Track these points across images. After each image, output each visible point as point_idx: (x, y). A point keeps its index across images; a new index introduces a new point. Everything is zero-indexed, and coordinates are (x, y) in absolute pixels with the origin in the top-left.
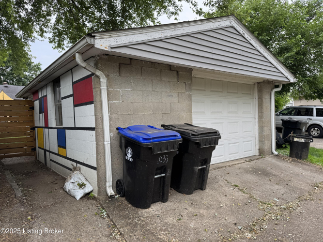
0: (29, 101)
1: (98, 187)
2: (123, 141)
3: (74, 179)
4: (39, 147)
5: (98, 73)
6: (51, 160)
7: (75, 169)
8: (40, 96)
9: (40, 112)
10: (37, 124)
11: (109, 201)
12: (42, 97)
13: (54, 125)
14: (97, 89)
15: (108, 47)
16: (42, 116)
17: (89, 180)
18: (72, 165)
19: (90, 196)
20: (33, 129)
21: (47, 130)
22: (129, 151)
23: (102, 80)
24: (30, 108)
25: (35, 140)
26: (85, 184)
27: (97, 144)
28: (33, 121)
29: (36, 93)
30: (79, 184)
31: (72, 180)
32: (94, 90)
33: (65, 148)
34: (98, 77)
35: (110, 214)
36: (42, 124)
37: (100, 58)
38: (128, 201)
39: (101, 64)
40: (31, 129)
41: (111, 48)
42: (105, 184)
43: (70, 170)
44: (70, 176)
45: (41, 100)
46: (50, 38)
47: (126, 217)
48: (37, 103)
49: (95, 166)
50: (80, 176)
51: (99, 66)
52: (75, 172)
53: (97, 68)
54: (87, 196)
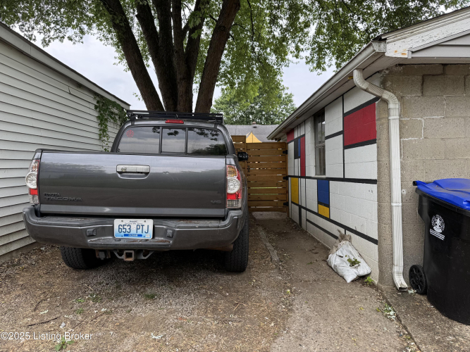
0: (282, 143)
1: (380, 271)
2: (425, 204)
3: (342, 252)
4: (292, 202)
5: (386, 95)
6: (307, 220)
7: (343, 237)
8: (296, 136)
9: (296, 157)
10: (290, 173)
11: (399, 295)
12: (298, 138)
13: (313, 175)
14: (383, 121)
15: (406, 52)
16: (298, 161)
17: (366, 257)
18: (339, 231)
19: (366, 280)
20: (286, 178)
21: (303, 180)
22: (438, 222)
23: (391, 106)
24: (284, 152)
25: (287, 192)
26: (359, 262)
27: (379, 206)
28: (285, 169)
29: (291, 132)
30: (349, 260)
31: (339, 253)
32: (378, 123)
33: (328, 206)
34: (386, 102)
35: (401, 317)
36: (297, 173)
37: (391, 72)
38: (432, 304)
39: (392, 82)
40: (284, 178)
41: (413, 52)
42: (392, 269)
43: (336, 238)
44: (337, 247)
45: (296, 141)
46: (307, 58)
47: (429, 328)
48: (291, 146)
49: (376, 238)
50: (350, 248)
51: (389, 84)
52: (344, 242)
53: (385, 89)
54: (361, 279)
